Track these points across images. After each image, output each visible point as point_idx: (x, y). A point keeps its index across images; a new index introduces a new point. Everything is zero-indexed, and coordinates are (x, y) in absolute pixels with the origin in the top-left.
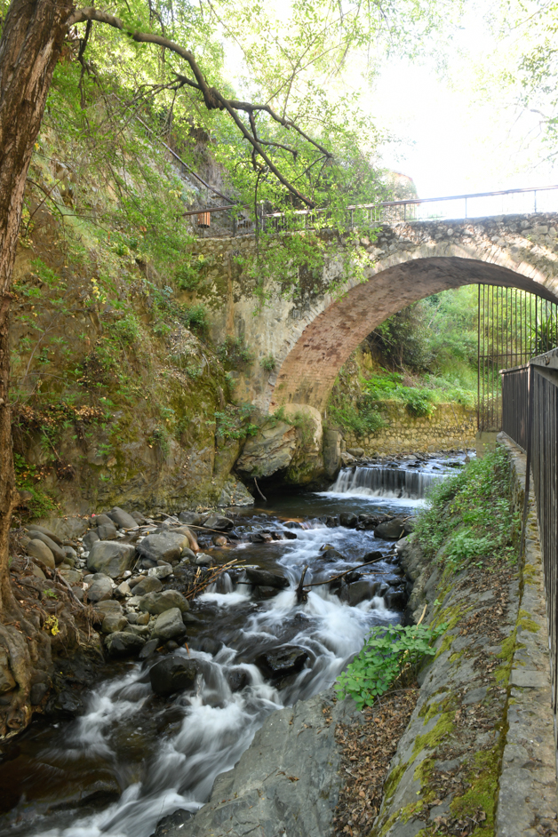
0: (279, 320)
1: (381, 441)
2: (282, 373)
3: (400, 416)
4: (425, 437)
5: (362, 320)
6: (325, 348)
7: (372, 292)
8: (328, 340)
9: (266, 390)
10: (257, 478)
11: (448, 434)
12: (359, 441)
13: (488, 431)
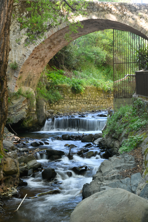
0: (19, 44)
1: (60, 106)
2: (21, 71)
3: (69, 93)
4: (80, 104)
5: (58, 45)
6: (40, 58)
7: (66, 32)
8: (42, 54)
9: (13, 79)
10: (10, 124)
11: (90, 102)
12: (50, 106)
13: (119, 98)
